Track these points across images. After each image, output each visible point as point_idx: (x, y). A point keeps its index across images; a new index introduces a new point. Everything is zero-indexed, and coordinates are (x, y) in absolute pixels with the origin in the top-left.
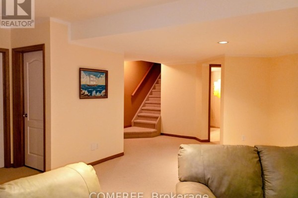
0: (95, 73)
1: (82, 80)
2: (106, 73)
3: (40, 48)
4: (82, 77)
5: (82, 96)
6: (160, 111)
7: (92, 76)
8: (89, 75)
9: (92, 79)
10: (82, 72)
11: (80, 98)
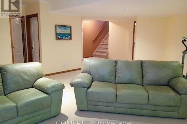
0: (64, 27)
1: (57, 31)
2: (71, 27)
3: (36, 15)
4: (57, 29)
5: (57, 39)
6: (108, 48)
7: (62, 29)
8: (61, 28)
9: (62, 30)
10: (57, 27)
11: (56, 40)
